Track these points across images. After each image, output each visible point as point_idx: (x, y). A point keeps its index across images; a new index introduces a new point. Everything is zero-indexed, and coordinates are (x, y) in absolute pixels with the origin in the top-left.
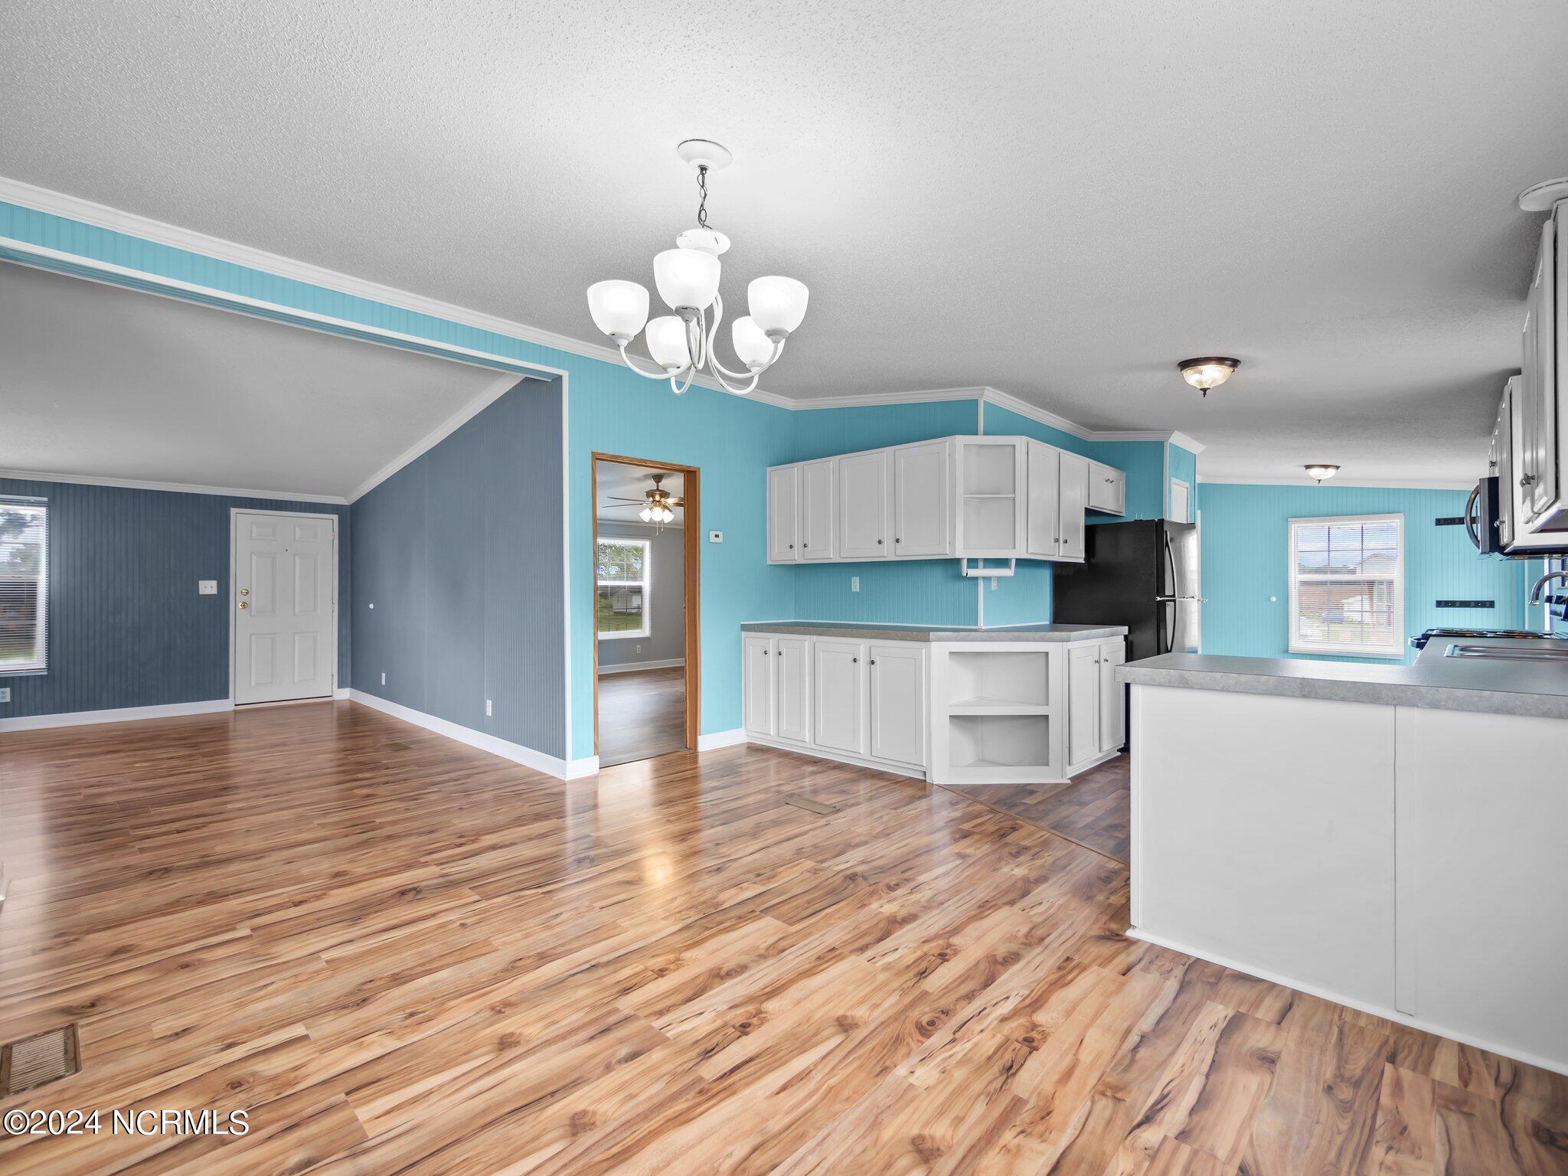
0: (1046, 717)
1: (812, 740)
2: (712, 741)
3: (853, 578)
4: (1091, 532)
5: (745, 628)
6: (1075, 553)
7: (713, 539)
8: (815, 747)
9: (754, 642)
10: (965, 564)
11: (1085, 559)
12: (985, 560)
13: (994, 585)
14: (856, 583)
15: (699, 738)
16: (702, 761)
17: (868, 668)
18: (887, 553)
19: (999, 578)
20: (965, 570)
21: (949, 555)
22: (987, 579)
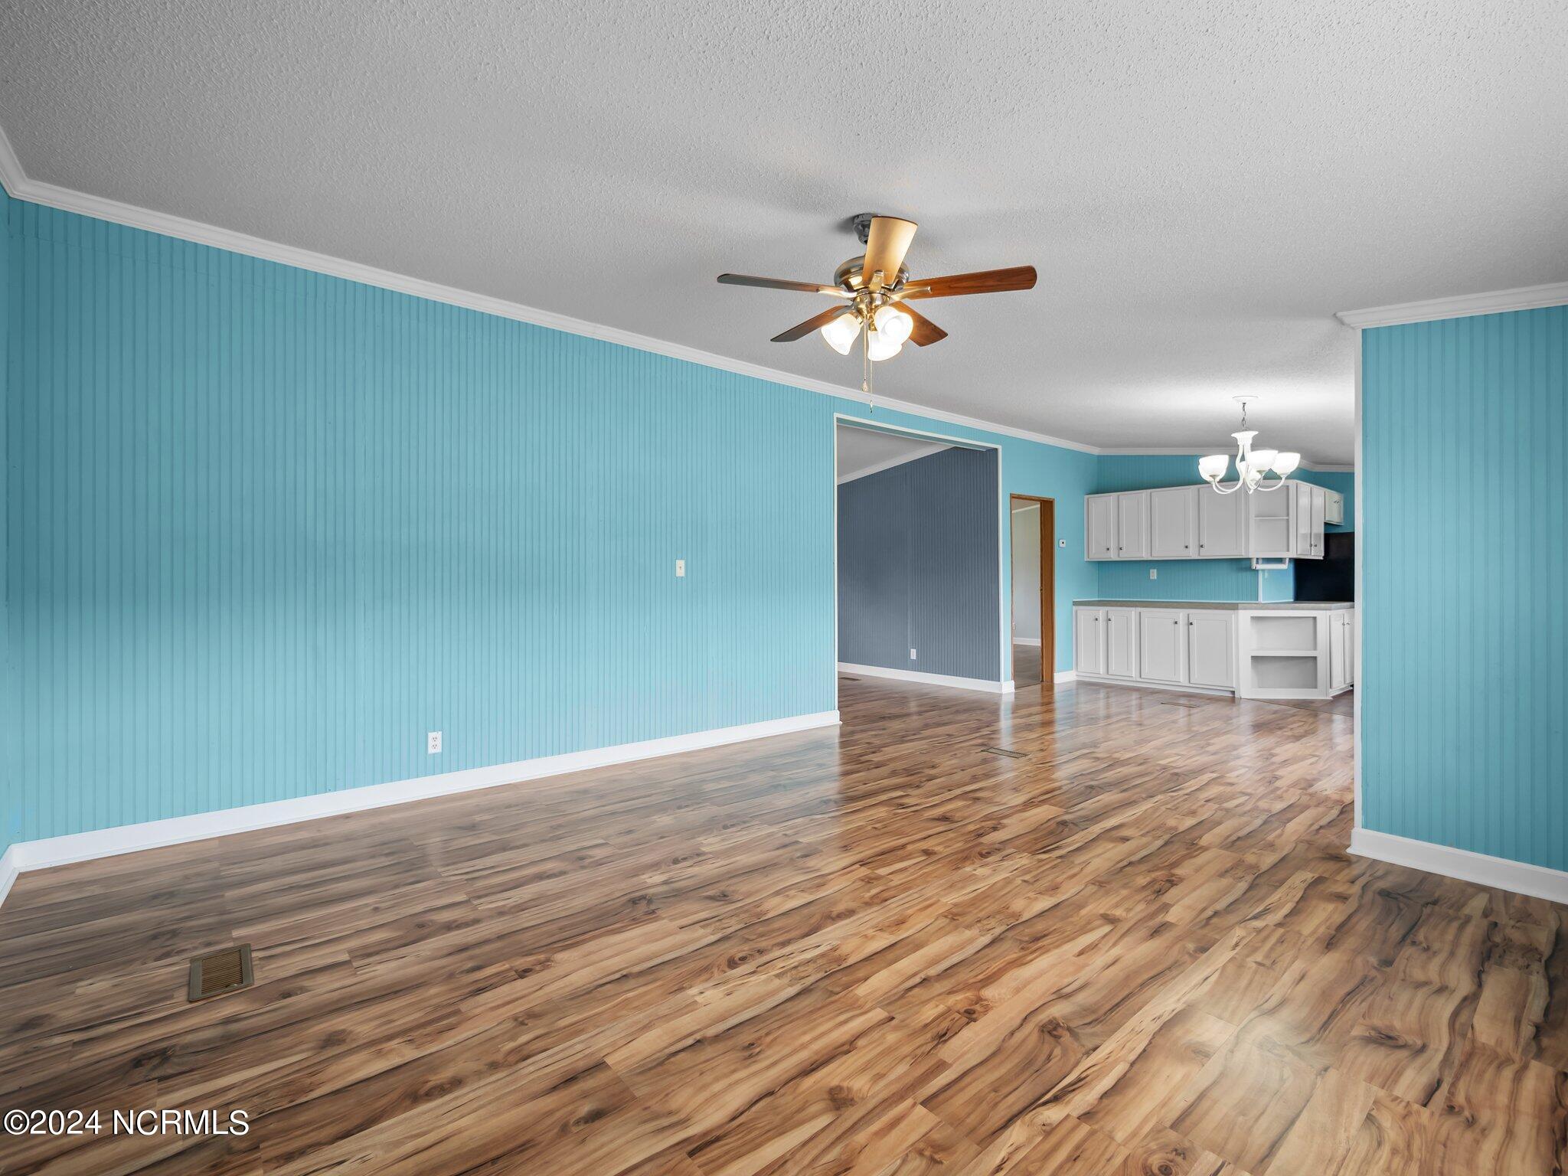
0: (1315, 658)
1: (1138, 674)
2: (1063, 678)
3: (1151, 571)
4: (1328, 538)
5: (1075, 603)
6: (1317, 553)
7: (1061, 545)
8: (1140, 680)
9: (1085, 613)
10: (1255, 561)
11: (1324, 557)
12: (1263, 559)
13: (1266, 574)
14: (1154, 574)
15: (1055, 674)
16: (1056, 689)
17: (1187, 627)
18: (1192, 554)
19: (1269, 570)
20: (1254, 565)
21: (1244, 555)
22: (1263, 570)
